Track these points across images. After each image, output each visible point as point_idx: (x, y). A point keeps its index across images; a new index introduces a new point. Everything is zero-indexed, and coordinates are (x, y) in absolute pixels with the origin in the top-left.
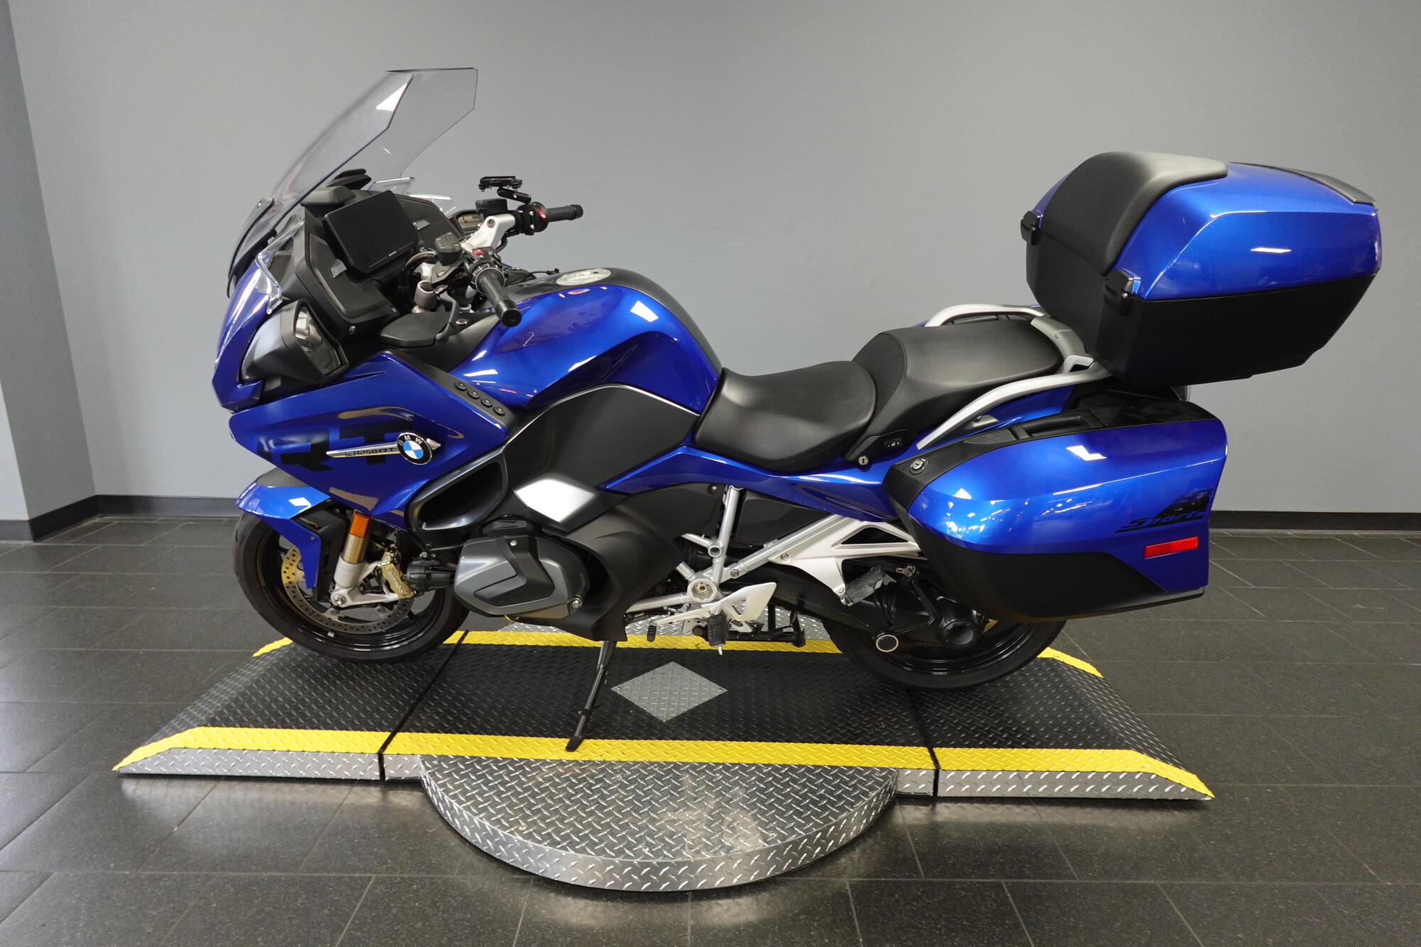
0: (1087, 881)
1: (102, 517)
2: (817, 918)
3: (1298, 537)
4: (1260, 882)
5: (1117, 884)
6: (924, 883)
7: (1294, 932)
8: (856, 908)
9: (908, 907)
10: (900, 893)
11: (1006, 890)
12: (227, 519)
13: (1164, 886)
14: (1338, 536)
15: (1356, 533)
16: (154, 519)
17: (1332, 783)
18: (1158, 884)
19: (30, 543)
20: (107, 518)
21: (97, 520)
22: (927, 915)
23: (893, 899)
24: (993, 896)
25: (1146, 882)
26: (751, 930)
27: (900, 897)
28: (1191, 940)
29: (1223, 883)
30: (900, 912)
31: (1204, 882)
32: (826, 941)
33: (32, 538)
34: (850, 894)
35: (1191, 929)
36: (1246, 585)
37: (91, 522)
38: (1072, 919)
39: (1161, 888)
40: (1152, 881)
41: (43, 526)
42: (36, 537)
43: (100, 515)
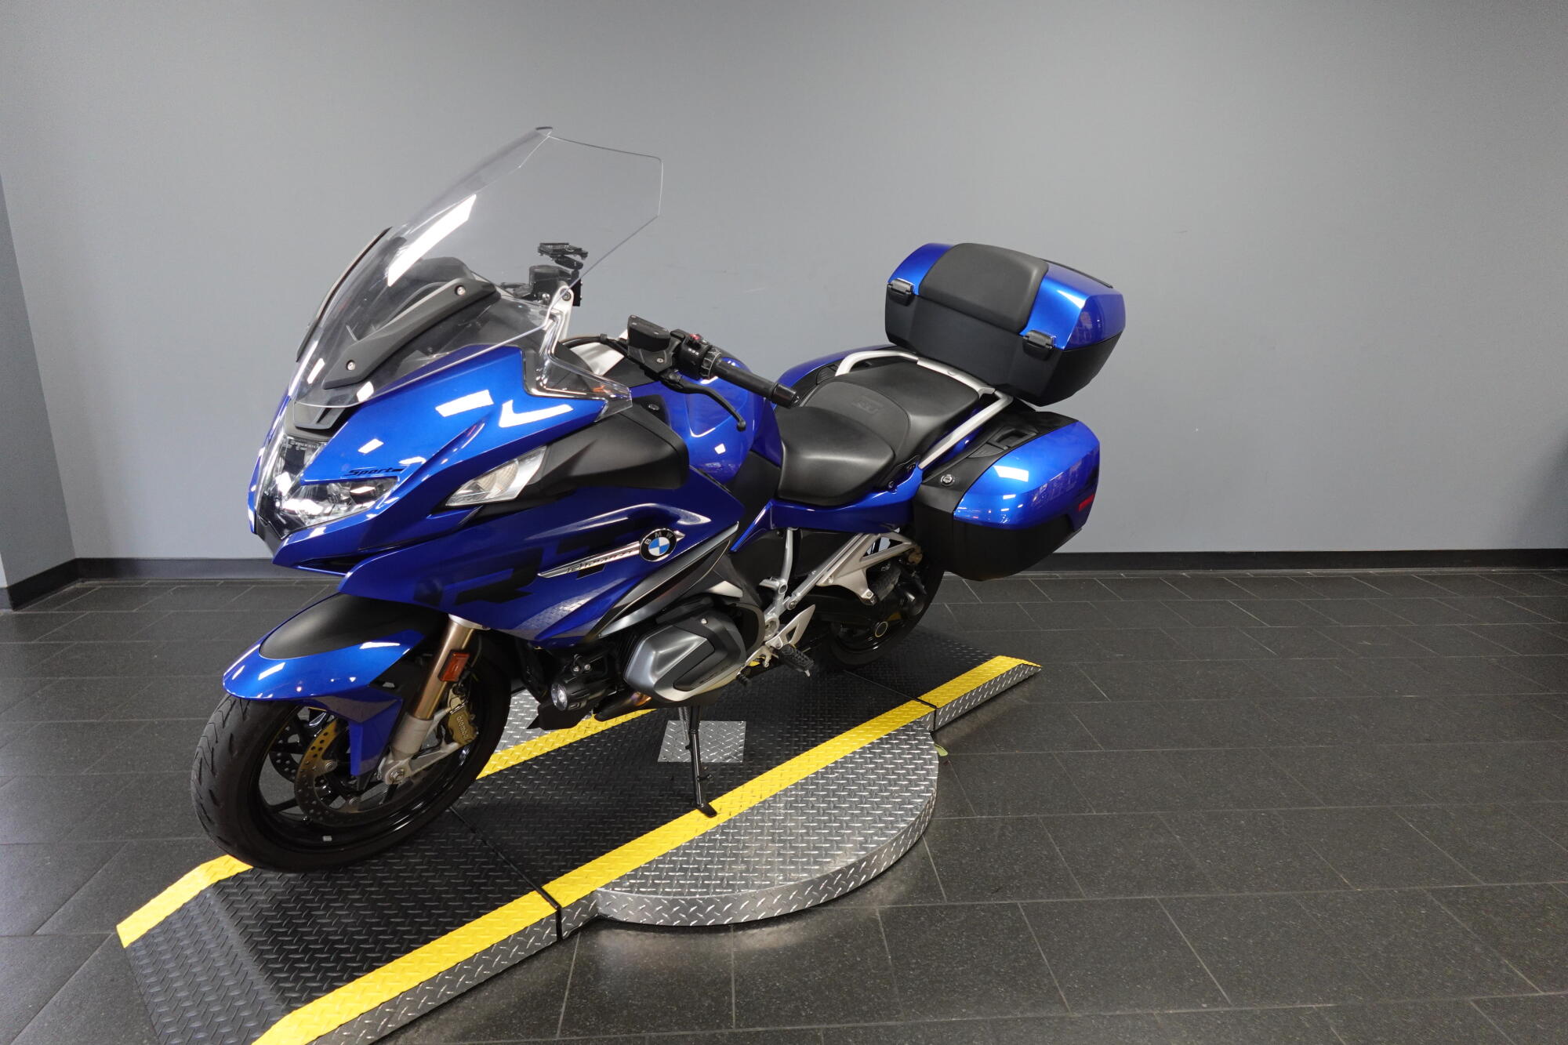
0: (1094, 899)
1: (83, 582)
2: (849, 941)
3: (1316, 576)
4: (1247, 893)
5: (1120, 900)
6: (946, 907)
7: (1272, 934)
8: (885, 931)
9: (933, 928)
10: (926, 916)
11: (1021, 910)
12: (222, 582)
13: (1162, 900)
14: (1355, 575)
15: (1371, 571)
16: (142, 583)
17: (1320, 805)
18: (1157, 899)
19: (10, 611)
20: (88, 583)
21: (79, 585)
22: (949, 934)
23: (919, 922)
24: (1010, 915)
25: (1146, 897)
26: (789, 953)
27: (926, 919)
28: (1182, 944)
29: (1214, 896)
30: (924, 932)
31: (1198, 895)
32: (859, 959)
33: (10, 606)
34: (879, 919)
35: (1182, 935)
36: (1263, 625)
37: (72, 587)
38: (1079, 931)
39: (1158, 901)
40: (1152, 896)
41: (22, 593)
42: (16, 605)
43: (80, 580)
